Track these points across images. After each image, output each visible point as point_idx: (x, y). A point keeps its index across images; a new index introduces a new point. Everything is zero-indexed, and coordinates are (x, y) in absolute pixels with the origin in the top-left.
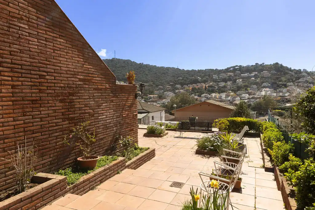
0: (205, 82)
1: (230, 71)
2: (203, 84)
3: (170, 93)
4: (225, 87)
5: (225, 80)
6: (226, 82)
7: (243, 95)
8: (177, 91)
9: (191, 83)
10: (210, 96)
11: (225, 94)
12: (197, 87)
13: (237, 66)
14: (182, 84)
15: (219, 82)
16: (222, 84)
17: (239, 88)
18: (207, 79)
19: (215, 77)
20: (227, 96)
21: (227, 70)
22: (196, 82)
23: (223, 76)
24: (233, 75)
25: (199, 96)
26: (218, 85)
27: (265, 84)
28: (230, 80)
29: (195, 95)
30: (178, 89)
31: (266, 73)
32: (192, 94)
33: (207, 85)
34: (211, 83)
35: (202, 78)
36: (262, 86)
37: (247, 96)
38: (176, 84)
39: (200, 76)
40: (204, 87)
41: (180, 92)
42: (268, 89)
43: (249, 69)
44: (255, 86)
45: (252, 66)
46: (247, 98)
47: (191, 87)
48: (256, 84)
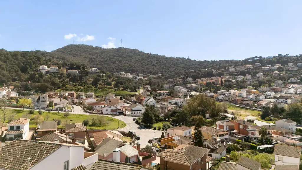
0: (220, 75)
1: (249, 63)
2: (218, 77)
3: (181, 88)
4: (244, 81)
5: (243, 73)
6: (244, 75)
7: (268, 93)
8: (189, 85)
9: (205, 77)
10: (228, 93)
11: (245, 90)
12: (212, 81)
13: (256, 57)
14: (195, 78)
15: (236, 75)
16: (240, 78)
17: (261, 83)
18: (223, 71)
19: (231, 69)
20: (249, 93)
21: (246, 62)
22: (210, 75)
23: (240, 68)
24: (252, 68)
25: (215, 92)
26: (235, 78)
27: (293, 79)
28: (249, 73)
29: (211, 91)
30: (190, 83)
31: (291, 66)
32: (207, 89)
33: (223, 80)
34: (228, 77)
35: (216, 70)
36: (289, 81)
37: (273, 94)
38: (187, 77)
39: (214, 68)
40: (220, 82)
41: (192, 86)
42: (296, 86)
43: (270, 61)
44: (280, 82)
45: (275, 57)
46: (272, 96)
47: (204, 81)
48: (281, 78)
